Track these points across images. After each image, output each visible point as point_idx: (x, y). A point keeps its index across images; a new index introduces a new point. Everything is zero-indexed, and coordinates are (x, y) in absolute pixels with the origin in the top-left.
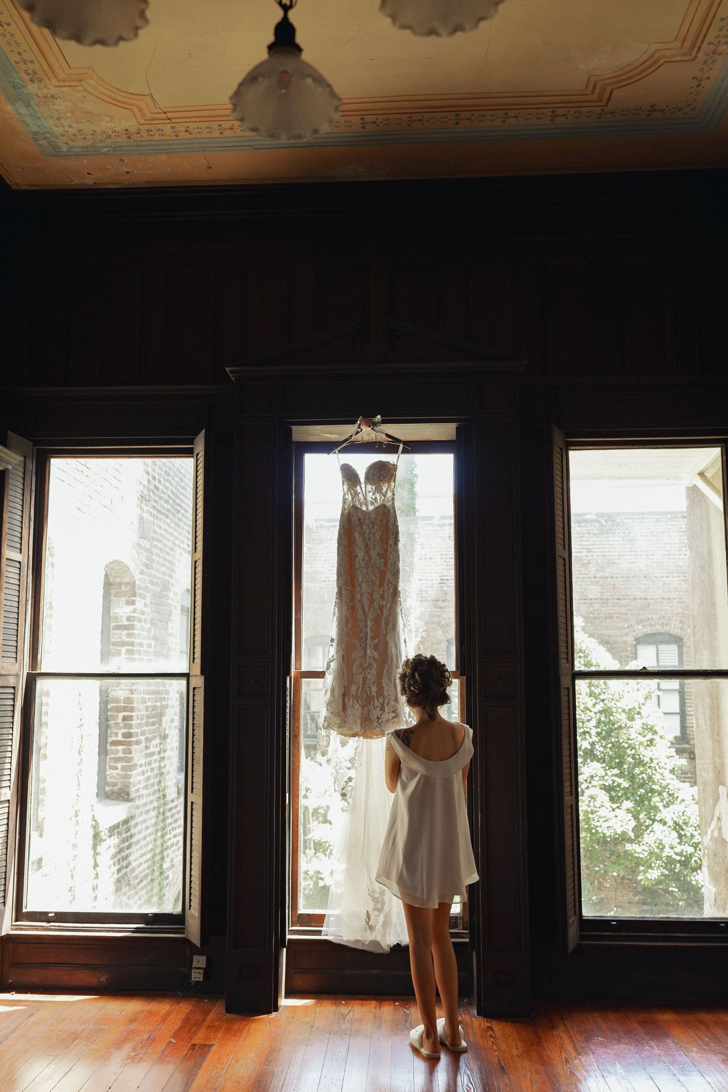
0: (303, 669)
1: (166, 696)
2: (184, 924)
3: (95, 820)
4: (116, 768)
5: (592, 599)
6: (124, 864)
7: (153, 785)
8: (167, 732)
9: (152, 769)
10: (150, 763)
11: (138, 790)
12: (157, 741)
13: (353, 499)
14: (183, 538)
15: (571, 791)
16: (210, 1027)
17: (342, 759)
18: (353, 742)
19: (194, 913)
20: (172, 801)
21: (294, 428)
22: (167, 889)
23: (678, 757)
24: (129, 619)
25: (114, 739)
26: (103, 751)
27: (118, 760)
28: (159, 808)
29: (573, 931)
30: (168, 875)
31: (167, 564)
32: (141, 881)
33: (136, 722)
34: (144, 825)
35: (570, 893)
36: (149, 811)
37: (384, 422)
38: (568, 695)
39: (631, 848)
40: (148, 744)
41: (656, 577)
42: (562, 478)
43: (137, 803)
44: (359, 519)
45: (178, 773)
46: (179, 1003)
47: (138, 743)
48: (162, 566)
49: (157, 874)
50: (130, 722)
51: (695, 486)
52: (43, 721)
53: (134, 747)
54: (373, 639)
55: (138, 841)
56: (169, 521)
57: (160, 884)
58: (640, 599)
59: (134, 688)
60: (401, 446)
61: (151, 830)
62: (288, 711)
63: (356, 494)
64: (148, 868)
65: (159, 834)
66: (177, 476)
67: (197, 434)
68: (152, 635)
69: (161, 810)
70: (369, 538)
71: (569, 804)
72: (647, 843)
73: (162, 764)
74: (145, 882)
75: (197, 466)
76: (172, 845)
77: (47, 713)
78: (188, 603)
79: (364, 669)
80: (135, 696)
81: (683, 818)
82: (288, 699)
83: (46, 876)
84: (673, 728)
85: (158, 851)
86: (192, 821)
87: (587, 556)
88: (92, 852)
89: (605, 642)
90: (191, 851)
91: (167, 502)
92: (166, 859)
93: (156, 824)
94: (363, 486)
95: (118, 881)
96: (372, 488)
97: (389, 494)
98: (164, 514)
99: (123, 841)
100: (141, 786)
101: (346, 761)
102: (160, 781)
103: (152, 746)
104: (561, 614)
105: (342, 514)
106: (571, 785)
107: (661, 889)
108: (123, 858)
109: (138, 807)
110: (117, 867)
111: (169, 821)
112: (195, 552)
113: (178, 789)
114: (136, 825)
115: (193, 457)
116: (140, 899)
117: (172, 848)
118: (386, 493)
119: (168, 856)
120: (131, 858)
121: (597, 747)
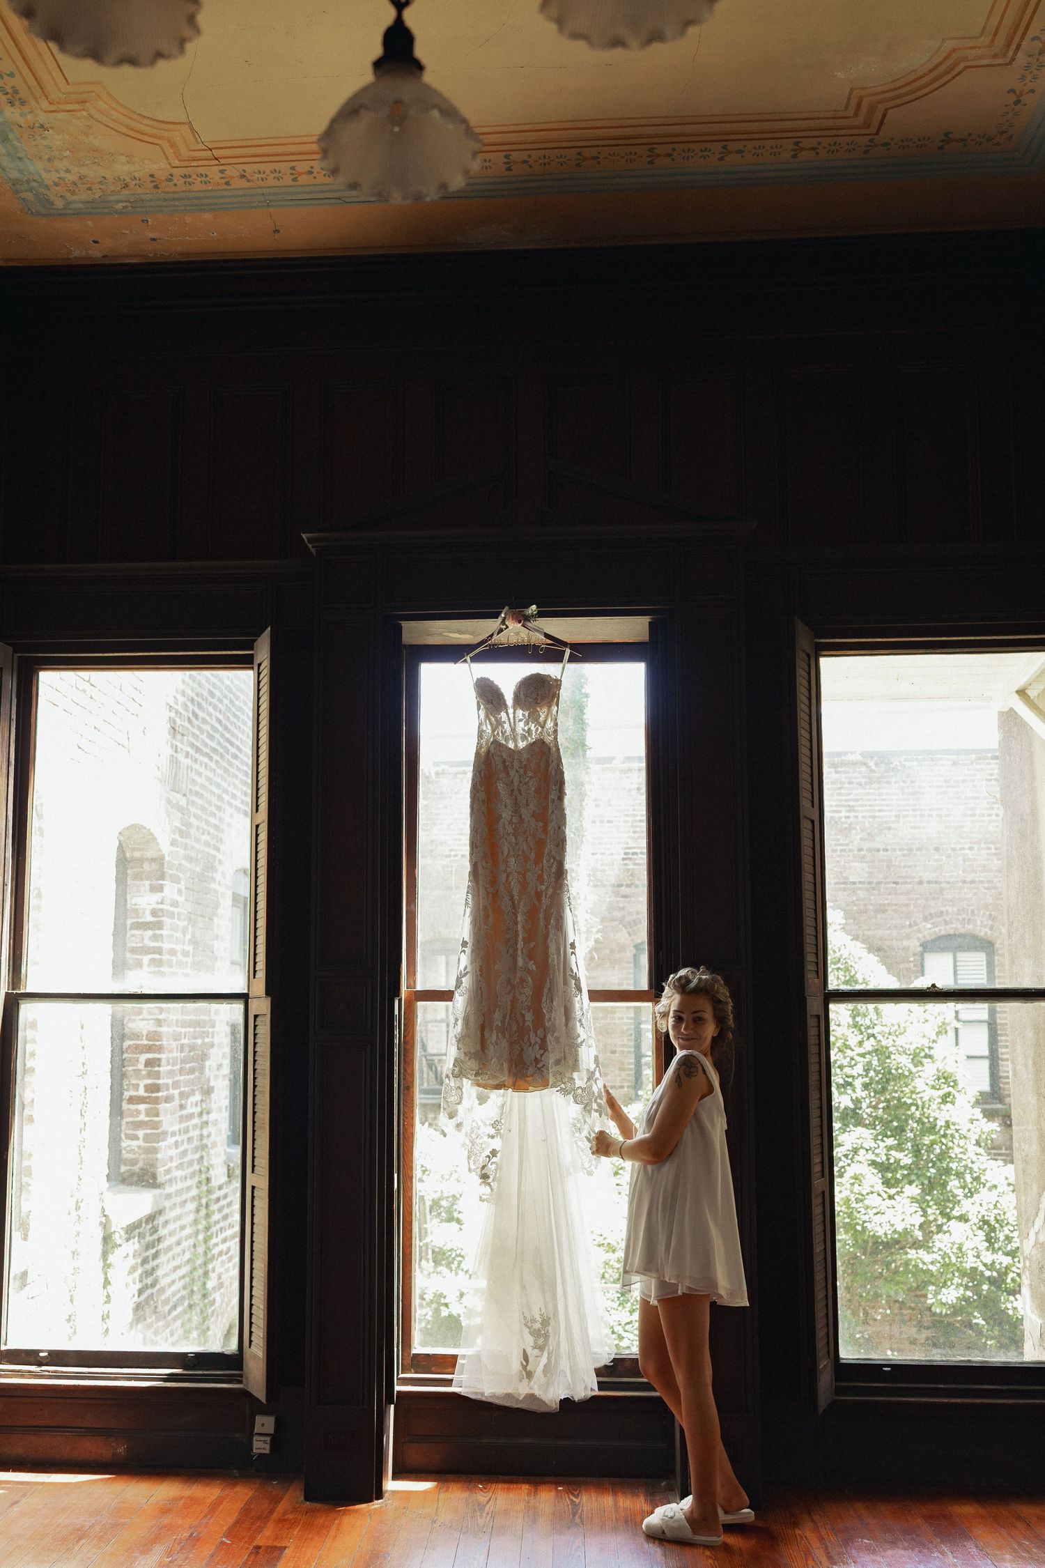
0: (419, 988)
1: (211, 1030)
2: (242, 1370)
3: (105, 1216)
4: (136, 1138)
5: (854, 883)
6: (149, 1281)
7: (191, 1163)
8: (212, 1084)
9: (190, 1139)
10: (186, 1131)
11: (168, 1172)
12: (198, 1097)
13: (493, 731)
14: (235, 791)
15: (823, 1171)
16: (282, 1521)
17: (480, 1123)
18: (496, 1097)
19: (257, 1351)
20: (220, 1188)
21: (405, 624)
22: (212, 1319)
23: (986, 1120)
24: (154, 913)
25: (133, 1093)
26: (116, 1110)
27: (139, 1125)
28: (200, 1198)
29: (825, 1380)
30: (214, 1300)
31: (212, 830)
32: (174, 1307)
33: (165, 1068)
34: (178, 1224)
35: (820, 1324)
36: (185, 1202)
37: (541, 614)
38: (819, 1027)
39: (915, 1257)
40: (183, 1102)
41: (954, 850)
42: (810, 699)
43: (169, 1190)
44: (504, 762)
45: (228, 1146)
46: (235, 1485)
47: (168, 1099)
48: (203, 834)
49: (197, 1298)
50: (157, 1069)
51: (1011, 709)
52: (28, 1066)
53: (162, 1107)
54: (526, 941)
55: (170, 1248)
56: (213, 765)
57: (202, 1312)
58: (929, 882)
59: (161, 1017)
60: (568, 652)
61: (188, 1231)
62: (396, 1050)
63: (499, 723)
64: (184, 1288)
65: (201, 1237)
66: (226, 697)
67: (259, 635)
68: (188, 937)
69: (204, 1201)
70: (520, 791)
71: (820, 1190)
72: (940, 1249)
73: (205, 1132)
74: (179, 1309)
75: (259, 682)
76: (220, 1254)
77: (33, 1054)
78: (245, 889)
79: (513, 987)
80: (164, 1029)
81: (996, 1211)
82: (396, 1032)
83: (32, 1298)
84: (975, 1079)
85: (199, 1262)
86: (253, 1215)
87: (849, 817)
88: (101, 1264)
89: (875, 948)
90: (252, 1260)
91: (211, 737)
92: (212, 1275)
93: (196, 1222)
94: (511, 711)
95: (138, 1307)
96: (524, 715)
97: (550, 724)
98: (207, 755)
99: (148, 1246)
100: (174, 1164)
101: (485, 1125)
102: (202, 1157)
103: (189, 1103)
104: (808, 903)
105: (477, 754)
106: (822, 1162)
107: (958, 1321)
108: (146, 1272)
109: (169, 1196)
110: (138, 1286)
111: (216, 1217)
112: (257, 811)
113: (229, 1170)
114: (166, 1222)
115: (253, 668)
116: (172, 1335)
117: (220, 1259)
118: (545, 721)
119: (214, 1271)
120: (159, 1273)
121: (864, 1105)
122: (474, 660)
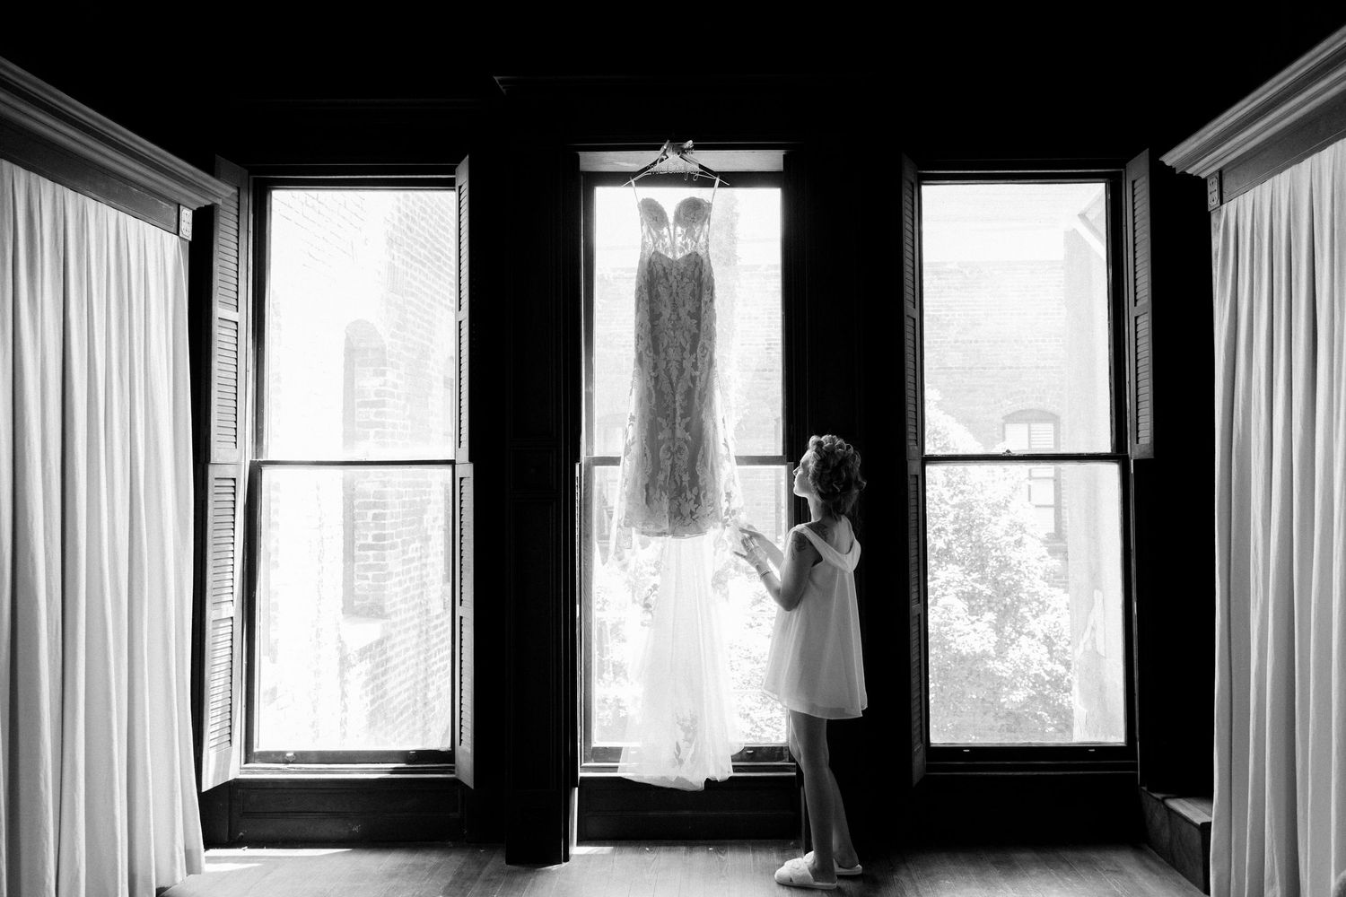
0: (596, 454)
1: (428, 489)
2: (454, 763)
3: (340, 642)
4: (367, 578)
5: (951, 368)
6: (380, 692)
7: (413, 598)
8: (429, 533)
9: (411, 579)
10: (408, 571)
11: (394, 605)
12: (418, 544)
13: (654, 244)
14: (444, 292)
15: (919, 598)
16: (488, 880)
17: (642, 563)
18: (656, 543)
19: (466, 750)
20: (438, 617)
21: (581, 154)
22: (434, 722)
23: (1050, 557)
24: (377, 393)
25: (362, 542)
26: (349, 556)
27: (369, 568)
28: (421, 626)
29: (919, 760)
30: (434, 707)
31: (426, 325)
32: (401, 713)
33: (390, 521)
34: (403, 647)
35: (915, 717)
36: (409, 629)
37: (696, 147)
38: (917, 484)
39: (992, 666)
40: (405, 548)
41: (1030, 342)
42: (913, 220)
43: (395, 619)
44: (664, 269)
45: (444, 583)
46: (450, 854)
47: (393, 546)
48: (418, 328)
49: (420, 705)
50: (383, 522)
51: (1074, 230)
52: (273, 520)
53: (387, 552)
54: (683, 416)
55: (396, 667)
56: (426, 271)
57: (424, 717)
58: (1010, 368)
59: (386, 479)
60: (718, 180)
61: (411, 652)
62: (577, 505)
63: (660, 236)
64: (409, 698)
65: (422, 657)
66: (436, 213)
67: (459, 161)
68: (407, 413)
69: (424, 628)
70: (677, 293)
71: (917, 613)
72: (1012, 659)
73: (424, 573)
74: (405, 715)
75: (460, 202)
76: (438, 670)
77: (277, 512)
78: (451, 372)
79: (672, 454)
80: (389, 489)
81: (1055, 630)
82: (577, 491)
83: (282, 709)
84: (1044, 523)
85: (421, 677)
86: (461, 640)
87: (948, 316)
88: (339, 680)
89: (968, 421)
90: (461, 676)
91: (424, 246)
92: (431, 687)
93: (417, 645)
94: (671, 227)
95: (372, 714)
96: (682, 231)
97: (702, 240)
98: (421, 262)
99: (377, 666)
100: (399, 599)
101: (647, 566)
102: (422, 593)
103: (410, 550)
104: (909, 386)
105: (641, 262)
106: (919, 591)
107: (1026, 713)
108: (377, 686)
109: (394, 625)
110: (371, 697)
111: (435, 640)
112: (460, 309)
113: (444, 603)
114: (393, 646)
115: (454, 190)
116: (399, 736)
117: (438, 674)
118: (698, 237)
119: (433, 683)
120: (388, 686)
121: (954, 546)
122: (639, 183)
